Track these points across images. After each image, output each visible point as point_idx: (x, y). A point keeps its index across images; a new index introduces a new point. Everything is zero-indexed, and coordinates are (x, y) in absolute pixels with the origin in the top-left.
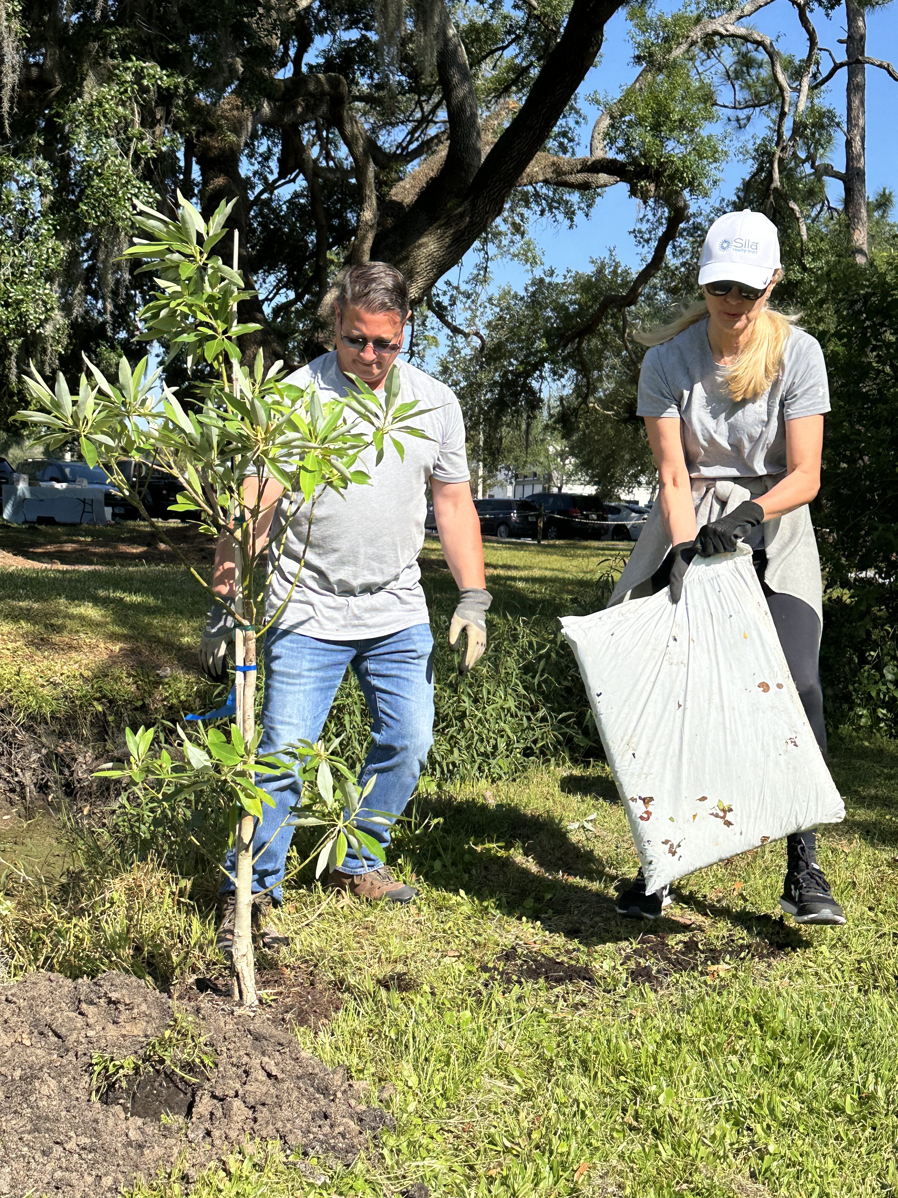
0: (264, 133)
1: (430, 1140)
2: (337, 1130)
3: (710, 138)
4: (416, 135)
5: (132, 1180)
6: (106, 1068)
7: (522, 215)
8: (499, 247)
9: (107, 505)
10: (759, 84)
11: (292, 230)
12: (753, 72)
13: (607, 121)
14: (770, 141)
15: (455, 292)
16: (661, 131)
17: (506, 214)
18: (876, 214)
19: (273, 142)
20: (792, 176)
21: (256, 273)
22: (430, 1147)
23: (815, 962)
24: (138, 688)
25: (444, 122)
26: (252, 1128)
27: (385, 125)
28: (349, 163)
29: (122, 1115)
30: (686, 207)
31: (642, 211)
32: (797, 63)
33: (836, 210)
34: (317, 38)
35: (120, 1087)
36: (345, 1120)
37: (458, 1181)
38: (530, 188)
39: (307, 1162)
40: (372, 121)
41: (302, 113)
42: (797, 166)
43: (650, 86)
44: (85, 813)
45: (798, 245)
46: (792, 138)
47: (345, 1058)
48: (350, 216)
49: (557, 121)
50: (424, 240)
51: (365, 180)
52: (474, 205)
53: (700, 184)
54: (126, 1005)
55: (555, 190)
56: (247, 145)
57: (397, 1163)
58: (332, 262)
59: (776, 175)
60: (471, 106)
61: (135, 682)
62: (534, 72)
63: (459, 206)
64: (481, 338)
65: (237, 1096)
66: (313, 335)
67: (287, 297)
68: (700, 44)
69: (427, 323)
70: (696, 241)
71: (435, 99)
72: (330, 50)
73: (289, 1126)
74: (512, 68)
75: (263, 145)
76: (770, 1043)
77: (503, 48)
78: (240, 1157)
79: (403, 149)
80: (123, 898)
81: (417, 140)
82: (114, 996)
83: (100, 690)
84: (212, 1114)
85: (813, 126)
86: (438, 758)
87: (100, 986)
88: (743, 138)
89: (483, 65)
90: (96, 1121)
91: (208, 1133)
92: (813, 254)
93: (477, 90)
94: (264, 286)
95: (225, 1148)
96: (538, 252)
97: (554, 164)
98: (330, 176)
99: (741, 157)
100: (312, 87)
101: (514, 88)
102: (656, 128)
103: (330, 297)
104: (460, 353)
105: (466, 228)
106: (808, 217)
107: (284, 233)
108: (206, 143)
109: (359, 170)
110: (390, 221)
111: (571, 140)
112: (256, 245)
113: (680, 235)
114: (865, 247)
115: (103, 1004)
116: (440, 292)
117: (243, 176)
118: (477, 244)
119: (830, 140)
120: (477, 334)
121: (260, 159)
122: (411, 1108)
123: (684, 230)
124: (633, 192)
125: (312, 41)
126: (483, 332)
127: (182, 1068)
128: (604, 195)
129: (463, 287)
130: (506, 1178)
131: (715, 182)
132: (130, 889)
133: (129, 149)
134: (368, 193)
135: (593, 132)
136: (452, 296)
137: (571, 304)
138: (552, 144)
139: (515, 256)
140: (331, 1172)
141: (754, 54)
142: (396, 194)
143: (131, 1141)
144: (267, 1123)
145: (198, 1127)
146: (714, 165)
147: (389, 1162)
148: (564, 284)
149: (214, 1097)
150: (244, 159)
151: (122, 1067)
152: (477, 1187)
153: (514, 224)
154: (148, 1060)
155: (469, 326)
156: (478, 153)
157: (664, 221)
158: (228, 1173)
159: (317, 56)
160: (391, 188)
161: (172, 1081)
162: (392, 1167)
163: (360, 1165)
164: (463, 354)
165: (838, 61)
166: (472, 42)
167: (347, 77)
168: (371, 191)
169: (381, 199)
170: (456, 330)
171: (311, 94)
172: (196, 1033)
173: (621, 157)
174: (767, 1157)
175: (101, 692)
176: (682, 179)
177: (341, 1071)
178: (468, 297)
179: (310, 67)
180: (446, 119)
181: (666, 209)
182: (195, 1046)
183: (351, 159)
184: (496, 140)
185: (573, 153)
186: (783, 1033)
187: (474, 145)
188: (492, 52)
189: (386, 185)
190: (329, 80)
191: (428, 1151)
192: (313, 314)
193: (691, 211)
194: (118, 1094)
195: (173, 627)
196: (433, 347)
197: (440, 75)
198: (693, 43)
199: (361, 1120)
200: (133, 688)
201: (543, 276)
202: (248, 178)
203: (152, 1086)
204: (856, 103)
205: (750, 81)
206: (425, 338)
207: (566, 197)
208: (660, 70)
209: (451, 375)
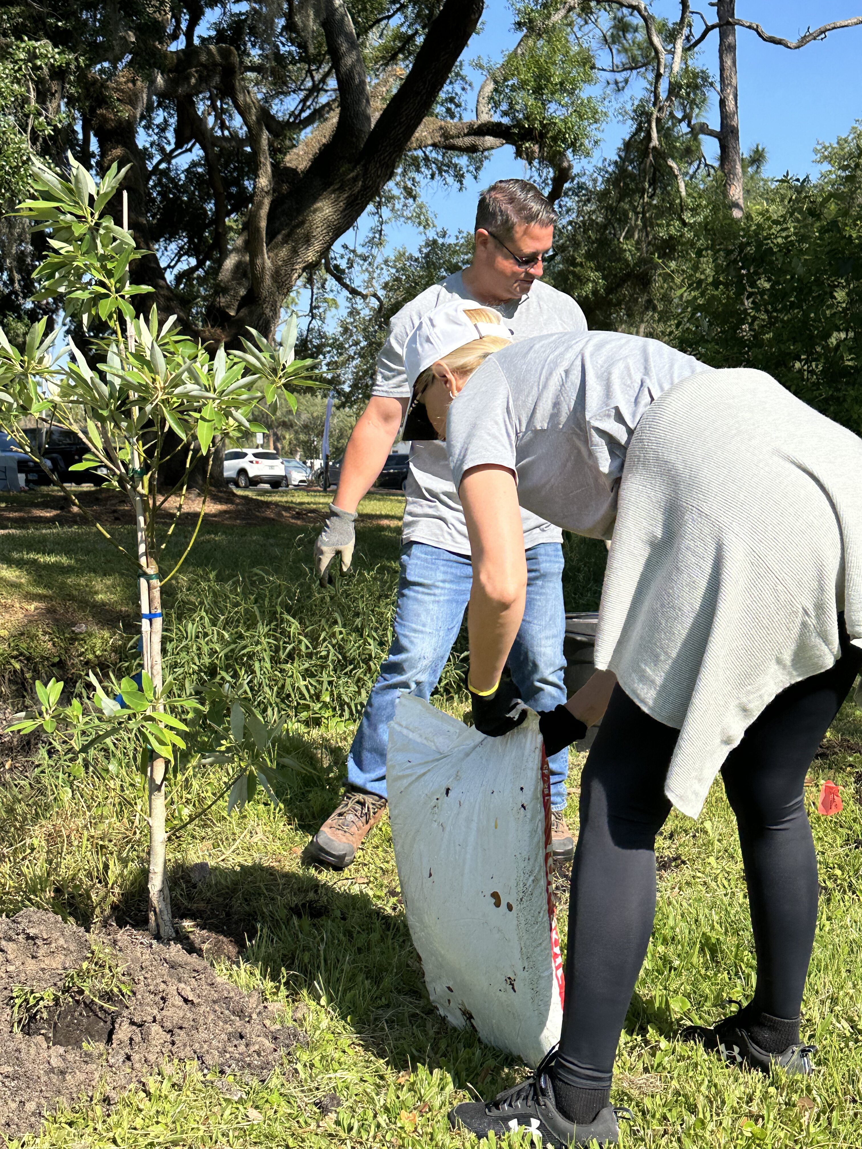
0: (160, 105)
1: (341, 1054)
2: (252, 1049)
3: (589, 99)
4: (308, 103)
5: (54, 1105)
6: (27, 1001)
7: (414, 179)
8: (393, 210)
9: (20, 471)
10: (635, 48)
11: (190, 199)
12: (629, 36)
13: (491, 86)
14: (648, 101)
15: (352, 255)
16: (542, 94)
17: (398, 178)
18: (749, 169)
19: (169, 113)
20: (670, 135)
21: (157, 241)
22: (342, 1060)
23: (703, 873)
24: (54, 645)
25: (334, 90)
26: (171, 1051)
27: (278, 94)
28: (243, 132)
29: (45, 1045)
30: (570, 167)
31: (529, 171)
32: (671, 26)
33: (713, 167)
34: (208, 11)
35: (41, 1018)
36: (259, 1039)
37: (368, 1090)
38: (420, 153)
39: (223, 1079)
40: (264, 91)
41: (195, 84)
42: (674, 125)
43: (531, 50)
44: (7, 767)
45: (678, 201)
46: (668, 98)
47: (259, 982)
48: (247, 183)
49: (442, 86)
50: (319, 204)
51: (260, 148)
52: (366, 170)
53: (582, 144)
54: (44, 940)
55: (444, 154)
56: (143, 117)
57: (311, 1076)
58: (231, 228)
59: (654, 134)
60: (359, 74)
61: (52, 639)
62: (420, 40)
63: (352, 171)
64: (378, 299)
65: (154, 1021)
66: (215, 300)
67: (188, 264)
68: (578, 10)
69: (326, 286)
70: (581, 201)
71: (325, 67)
72: (220, 23)
73: (206, 1047)
74: (398, 36)
75: (159, 117)
76: (661, 949)
77: (389, 17)
78: (159, 1078)
79: (296, 117)
80: (43, 843)
81: (309, 107)
82: (32, 932)
83: (17, 648)
84: (131, 1039)
85: (688, 87)
86: (347, 700)
87: (18, 923)
88: (621, 100)
89: (370, 35)
90: (18, 1050)
91: (128, 1058)
92: (692, 210)
93: (365, 59)
94: (166, 253)
95: (144, 1070)
96: (430, 215)
97: (441, 128)
98: (226, 145)
99: (620, 117)
100: (203, 58)
101: (401, 56)
102: (538, 91)
103: (230, 263)
104: (359, 314)
105: (359, 192)
106: (686, 174)
107: (183, 201)
108: (102, 115)
109: (253, 138)
110: (285, 187)
111: (458, 106)
112: (156, 214)
113: (566, 194)
114: (741, 202)
115: (21, 940)
116: (337, 256)
117: (140, 147)
118: (370, 207)
119: (705, 100)
120: (375, 295)
121: (156, 131)
122: (324, 1024)
123: (569, 189)
124: (519, 154)
125: (203, 13)
126: (381, 293)
127: (101, 997)
128: (491, 158)
129: (360, 250)
130: (413, 1084)
131: (596, 142)
132: (50, 835)
133: (27, 124)
134: (262, 160)
135: (479, 96)
136: (349, 259)
137: (464, 263)
138: (439, 109)
139: (408, 218)
140: (247, 1088)
141: (629, 19)
142: (290, 161)
143: (53, 1068)
144: (185, 1045)
145: (118, 1053)
146: (595, 126)
147: (302, 1075)
148: (456, 245)
149: (132, 1023)
150: (141, 131)
151: (42, 999)
152: (386, 1094)
153: (405, 188)
154: (67, 991)
155: (367, 287)
156: (368, 119)
157: (550, 182)
158: (148, 1094)
159: (208, 29)
160: (285, 155)
161: (92, 1011)
162: (306, 1080)
163: (274, 1080)
164: (362, 315)
165: (709, 24)
166: (359, 12)
167: (238, 48)
168: (266, 158)
169: (276, 166)
170: (354, 292)
171: (202, 65)
172: (113, 964)
173: (506, 121)
174: (658, 1053)
175: (17, 650)
176: (564, 140)
177: (256, 995)
178: (365, 260)
179: (203, 40)
180: (336, 87)
181: (551, 169)
182: (113, 976)
183: (245, 128)
184: (385, 106)
185: (461, 118)
186: (673, 939)
187: (364, 111)
188: (378, 21)
189: (281, 153)
190: (220, 50)
191: (340, 1064)
192: (215, 279)
193: (575, 171)
194: (40, 1024)
195: (87, 586)
196: (333, 309)
197: (328, 45)
198: (571, 9)
199: (276, 1038)
200: (50, 645)
201: (436, 237)
202: (146, 149)
203: (72, 1016)
204: (729, 62)
205: (627, 45)
206: (325, 301)
207: (455, 160)
208: (540, 35)
209: (351, 336)
